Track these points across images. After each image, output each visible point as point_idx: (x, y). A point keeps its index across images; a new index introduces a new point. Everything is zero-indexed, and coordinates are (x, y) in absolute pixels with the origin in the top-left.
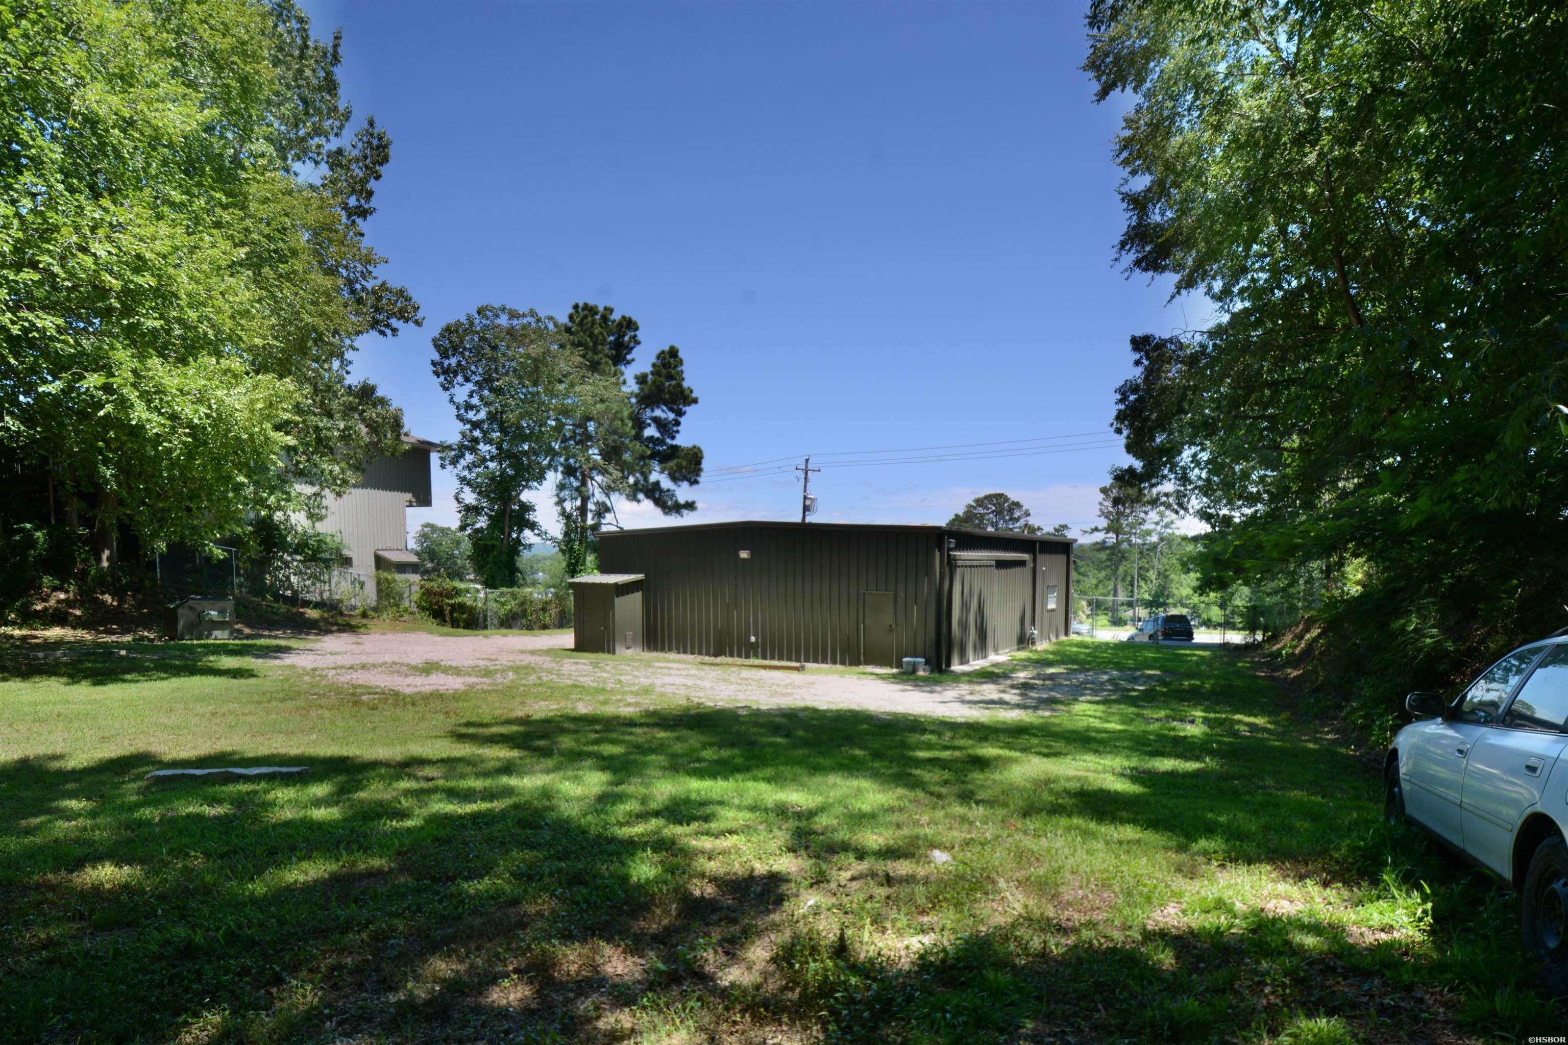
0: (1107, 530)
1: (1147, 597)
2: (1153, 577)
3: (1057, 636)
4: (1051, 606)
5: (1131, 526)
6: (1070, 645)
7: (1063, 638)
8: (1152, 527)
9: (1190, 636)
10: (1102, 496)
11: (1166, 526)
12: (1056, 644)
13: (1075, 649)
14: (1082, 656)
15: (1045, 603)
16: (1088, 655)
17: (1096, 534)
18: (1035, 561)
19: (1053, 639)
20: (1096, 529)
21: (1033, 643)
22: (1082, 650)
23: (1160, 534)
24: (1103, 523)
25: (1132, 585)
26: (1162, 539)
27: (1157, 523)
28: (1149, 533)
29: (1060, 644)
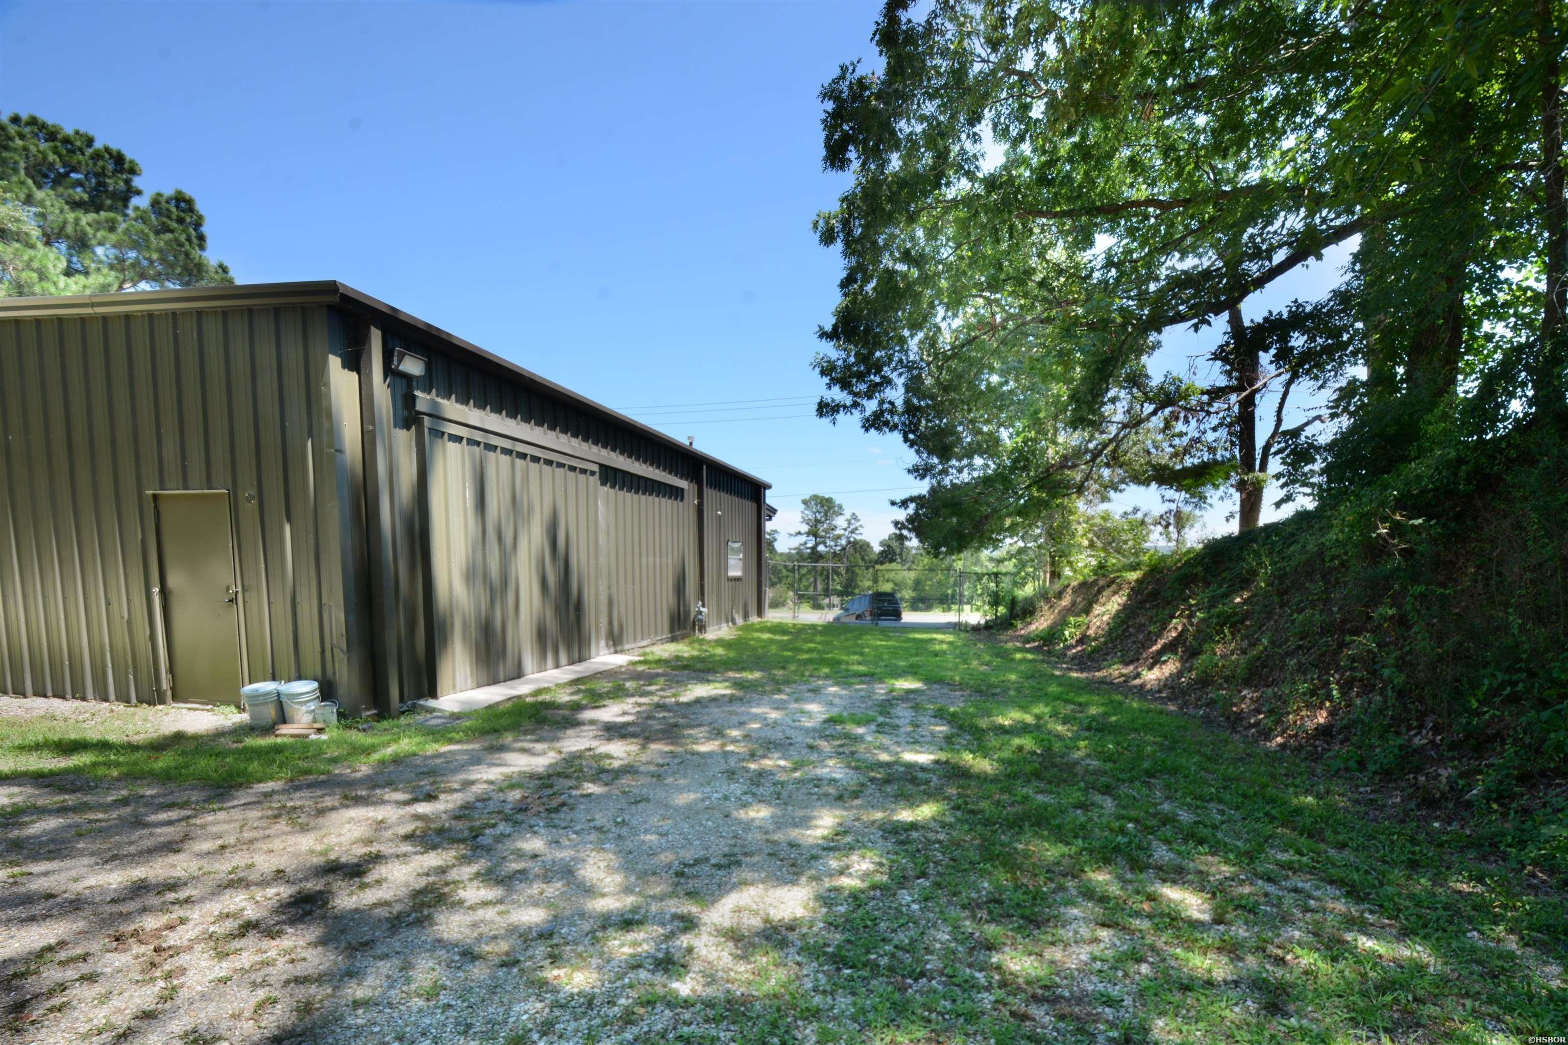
0: (808, 534)
1: (839, 587)
2: (843, 572)
3: (746, 616)
4: (735, 571)
5: (826, 531)
6: (762, 630)
7: (754, 619)
8: (842, 532)
9: (897, 615)
10: (803, 506)
11: (852, 532)
12: (740, 629)
13: (766, 636)
14: (773, 649)
15: (722, 565)
16: (784, 646)
17: (799, 537)
18: (700, 496)
19: (740, 621)
20: (799, 533)
21: (702, 628)
22: (777, 637)
23: (848, 538)
24: (805, 528)
25: (828, 578)
26: (849, 542)
27: (845, 530)
28: (839, 537)
29: (748, 628)
